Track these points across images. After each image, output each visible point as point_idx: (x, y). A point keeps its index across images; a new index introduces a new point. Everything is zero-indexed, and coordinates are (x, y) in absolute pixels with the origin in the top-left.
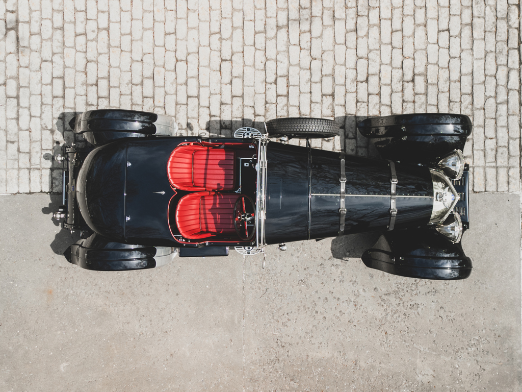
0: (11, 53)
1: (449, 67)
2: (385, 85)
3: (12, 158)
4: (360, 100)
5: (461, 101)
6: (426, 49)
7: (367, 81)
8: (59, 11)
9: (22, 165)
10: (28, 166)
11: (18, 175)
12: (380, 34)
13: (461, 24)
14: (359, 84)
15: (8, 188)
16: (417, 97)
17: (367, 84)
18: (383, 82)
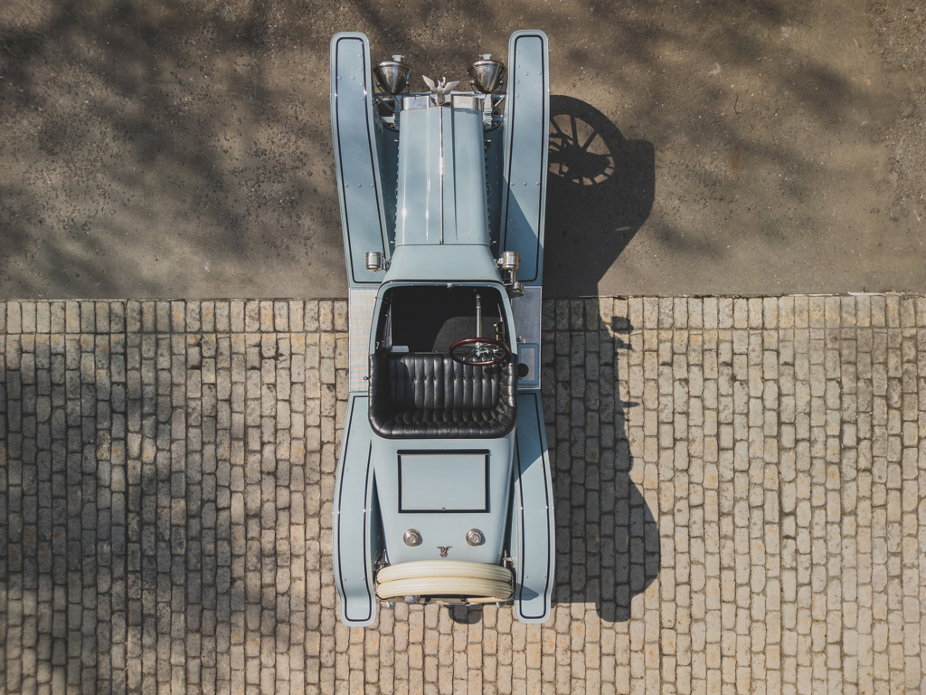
0: (789, 482)
1: (217, 462)
2: (298, 439)
3: (787, 344)
4: (331, 419)
5: (202, 418)
6: (246, 485)
8: (726, 537)
9: (774, 333)
10: (765, 333)
11: (779, 321)
12: (305, 504)
13: (201, 517)
15: (792, 303)
16: (258, 423)
17: (323, 439)
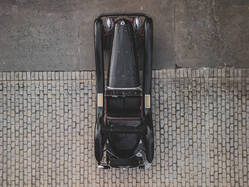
7: (36, 111)
14: (38, 110)
18: (30, 110)
